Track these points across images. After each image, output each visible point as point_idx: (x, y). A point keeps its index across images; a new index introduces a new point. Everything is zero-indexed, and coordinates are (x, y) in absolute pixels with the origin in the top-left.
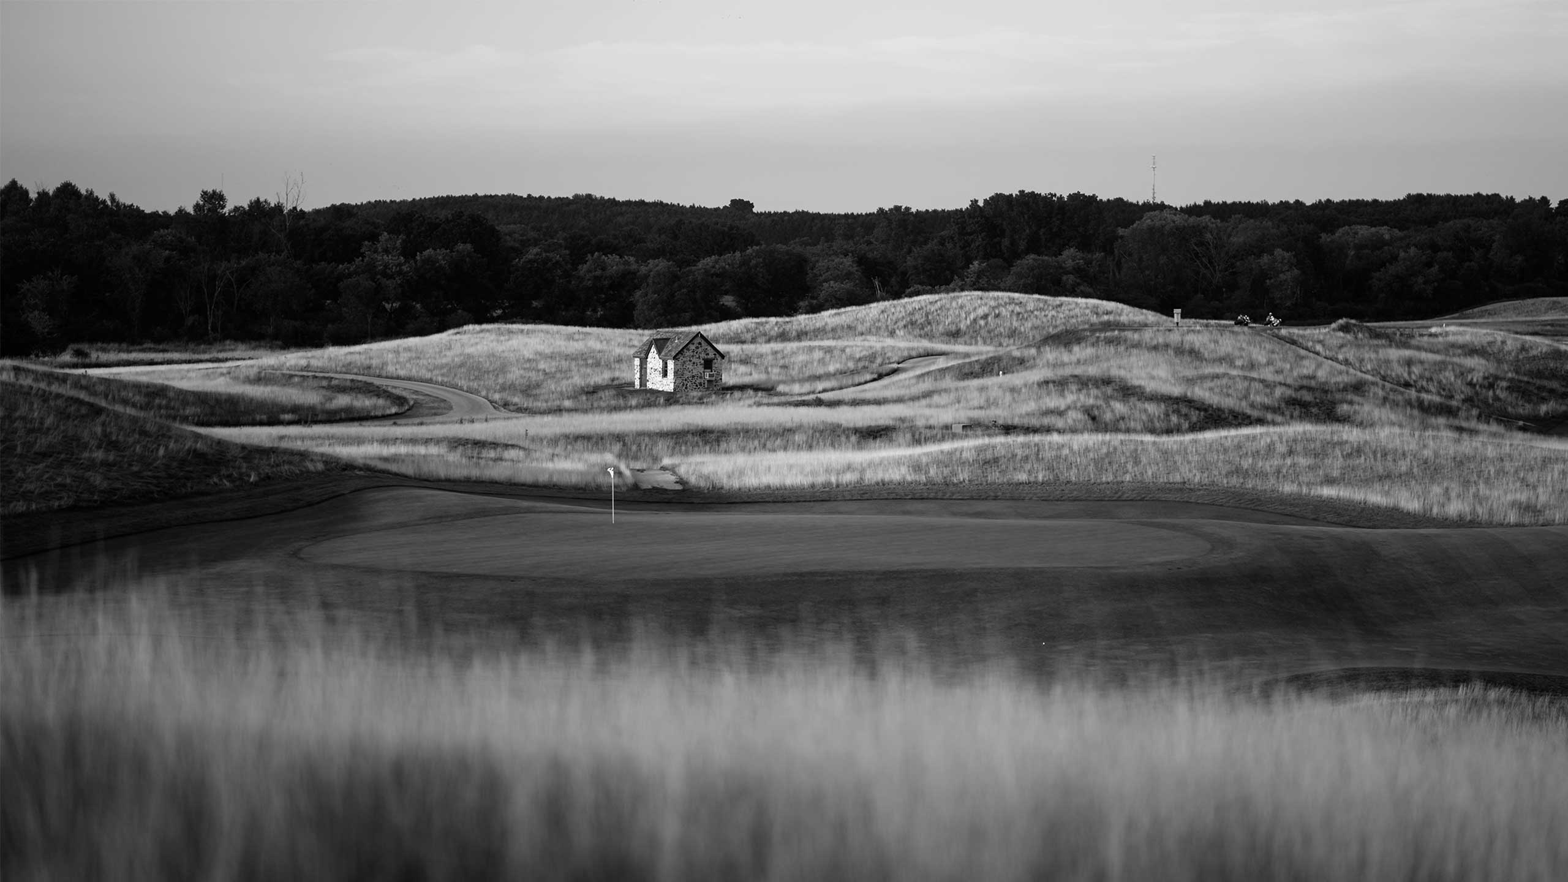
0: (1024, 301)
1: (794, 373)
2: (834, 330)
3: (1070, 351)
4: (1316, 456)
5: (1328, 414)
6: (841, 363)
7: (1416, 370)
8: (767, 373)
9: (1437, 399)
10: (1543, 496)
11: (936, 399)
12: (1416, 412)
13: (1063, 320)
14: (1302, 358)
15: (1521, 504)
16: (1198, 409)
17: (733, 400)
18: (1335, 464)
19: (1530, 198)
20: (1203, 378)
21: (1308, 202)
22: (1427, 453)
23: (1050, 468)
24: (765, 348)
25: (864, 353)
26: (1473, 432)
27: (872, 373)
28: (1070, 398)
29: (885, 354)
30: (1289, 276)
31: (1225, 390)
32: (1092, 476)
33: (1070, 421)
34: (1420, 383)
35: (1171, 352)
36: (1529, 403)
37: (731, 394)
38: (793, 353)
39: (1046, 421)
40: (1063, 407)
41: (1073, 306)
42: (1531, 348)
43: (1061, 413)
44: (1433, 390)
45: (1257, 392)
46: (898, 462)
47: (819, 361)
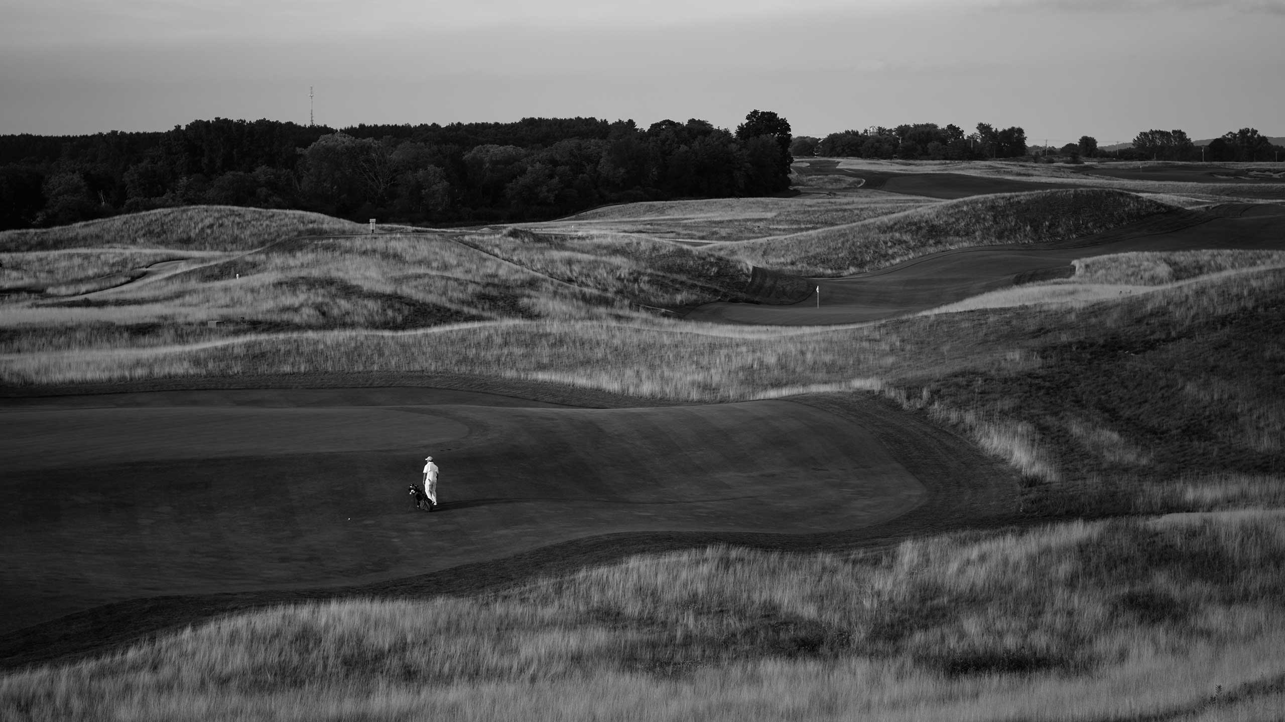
0: (242, 213)
1: (59, 276)
2: (85, 239)
3: (294, 256)
4: (527, 346)
5: (512, 306)
6: (98, 269)
7: (576, 268)
8: (36, 277)
9: (595, 292)
10: (716, 377)
11: (188, 299)
12: (581, 303)
13: (276, 228)
14: (485, 260)
15: (699, 383)
16: (407, 304)
17: (11, 302)
18: (544, 352)
19: (620, 121)
20: (407, 278)
21: (443, 125)
22: (616, 342)
23: (310, 361)
24: (32, 256)
25: (116, 259)
26: (629, 319)
27: (126, 276)
28: (302, 297)
29: (135, 259)
30: (441, 186)
31: (427, 288)
32: (345, 367)
33: (305, 316)
34: (580, 279)
35: (378, 256)
36: (667, 293)
37: (9, 296)
38: (56, 260)
39: (286, 317)
40: (297, 305)
41: (283, 216)
42: (661, 247)
43: (296, 310)
44: (591, 284)
45: (454, 290)
46: (180, 358)
47: (79, 266)
